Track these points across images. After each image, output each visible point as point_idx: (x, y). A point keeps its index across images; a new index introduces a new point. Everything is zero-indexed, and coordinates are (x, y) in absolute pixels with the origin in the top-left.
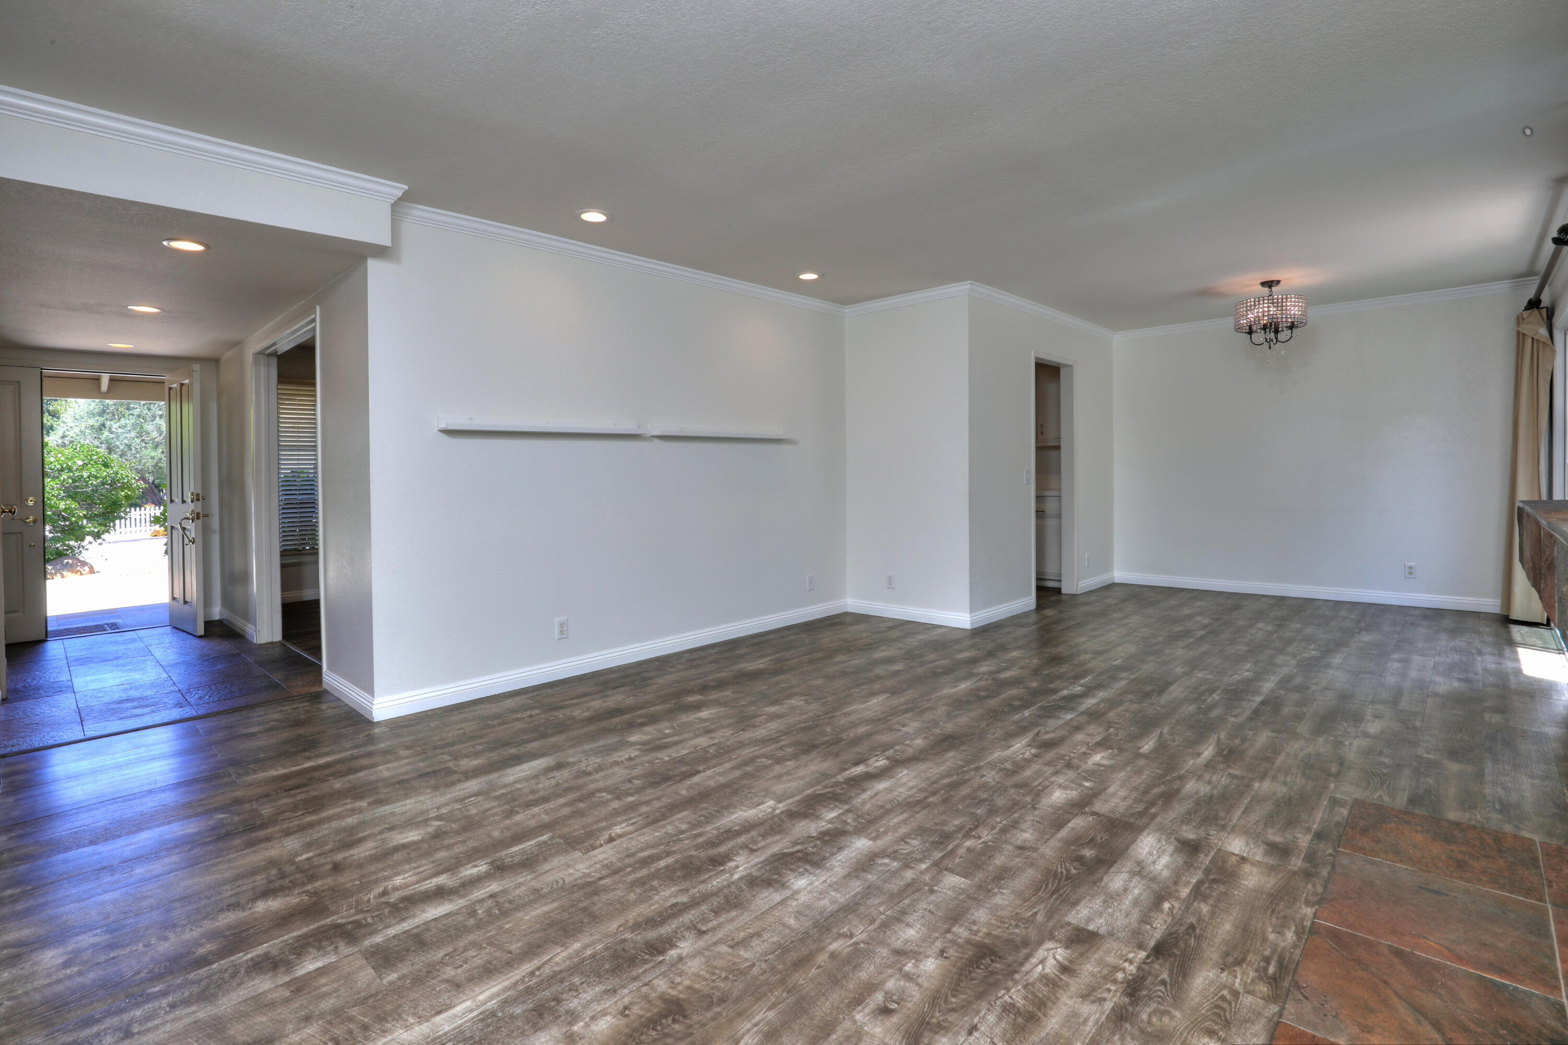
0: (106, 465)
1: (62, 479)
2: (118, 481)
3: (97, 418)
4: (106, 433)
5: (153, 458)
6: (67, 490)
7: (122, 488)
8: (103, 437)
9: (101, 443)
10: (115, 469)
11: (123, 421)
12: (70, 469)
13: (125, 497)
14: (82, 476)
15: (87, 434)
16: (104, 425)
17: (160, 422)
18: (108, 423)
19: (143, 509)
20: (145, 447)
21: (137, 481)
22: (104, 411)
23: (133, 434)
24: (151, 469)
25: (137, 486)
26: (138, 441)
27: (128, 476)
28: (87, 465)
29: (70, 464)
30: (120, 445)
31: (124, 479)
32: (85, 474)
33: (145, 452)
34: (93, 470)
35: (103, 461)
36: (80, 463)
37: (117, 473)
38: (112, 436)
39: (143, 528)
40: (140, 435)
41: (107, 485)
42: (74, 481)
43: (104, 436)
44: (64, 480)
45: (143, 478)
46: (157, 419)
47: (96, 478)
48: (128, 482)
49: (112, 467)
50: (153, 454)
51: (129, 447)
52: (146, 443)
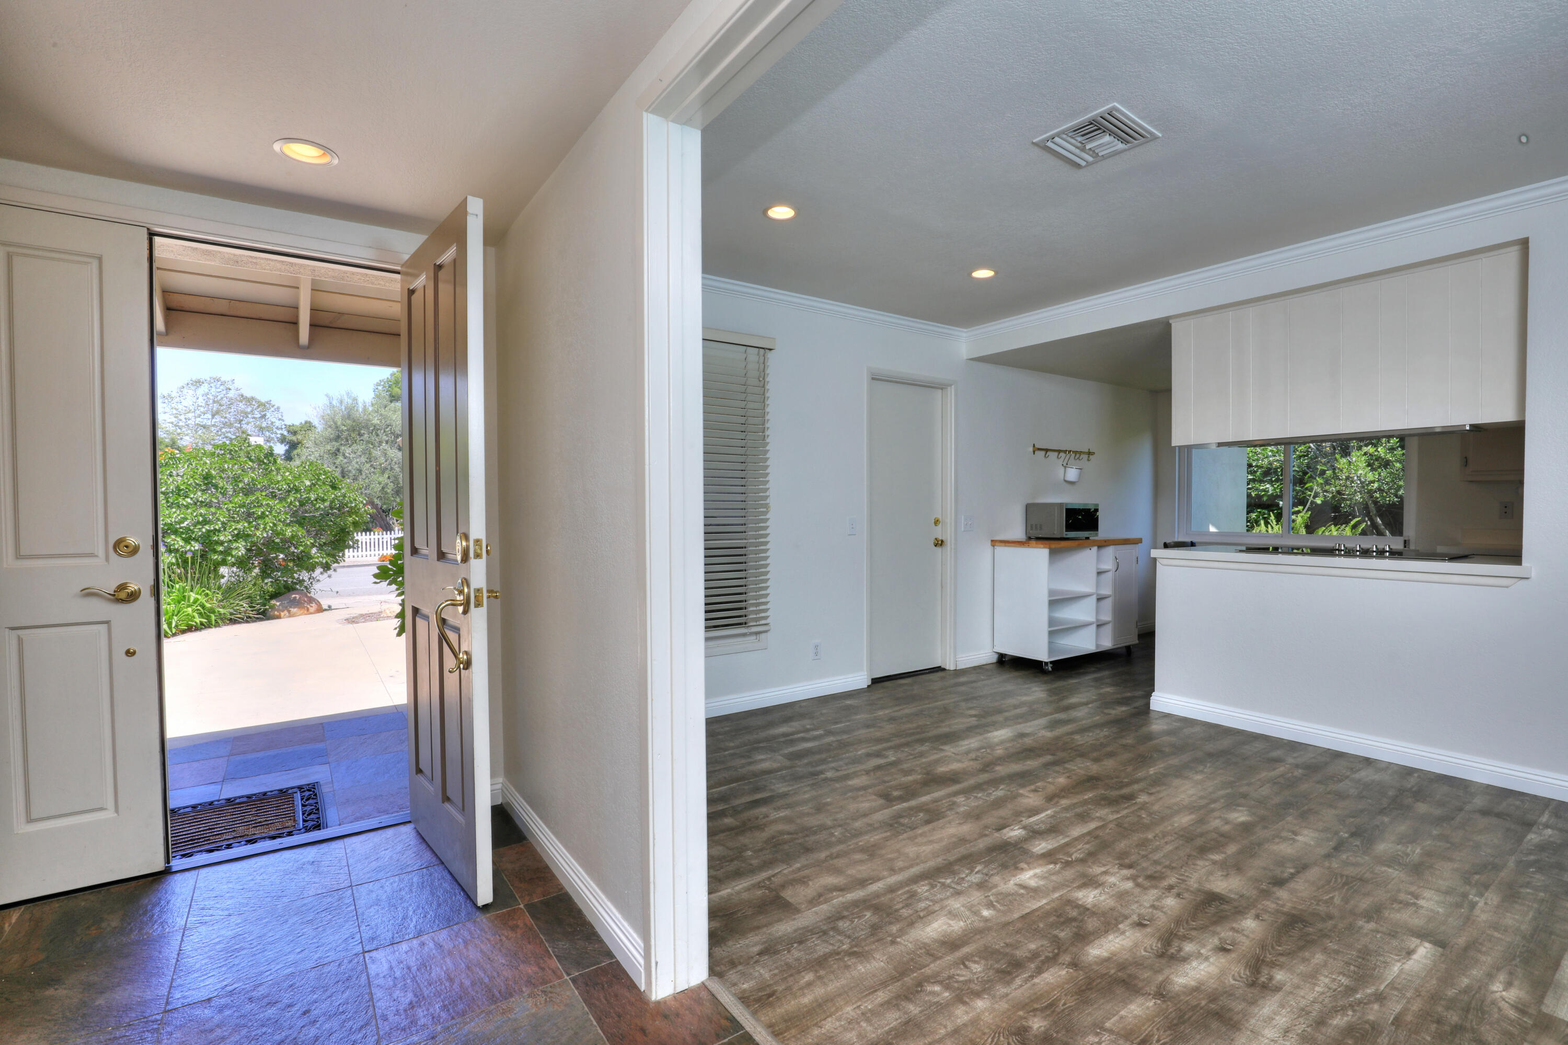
0: (334, 487)
1: (289, 500)
2: (346, 504)
3: (334, 443)
4: (341, 458)
5: (380, 483)
6: (294, 514)
7: (350, 513)
8: (338, 462)
9: (336, 467)
10: (343, 491)
11: (355, 447)
12: (297, 490)
13: (354, 523)
14: (309, 499)
15: (325, 458)
16: (338, 450)
17: (386, 448)
18: (343, 448)
19: (372, 533)
20: (374, 472)
21: (365, 505)
22: (338, 437)
23: (363, 459)
24: (379, 494)
25: (365, 511)
26: (368, 466)
27: (355, 500)
28: (315, 485)
29: (297, 484)
30: (352, 468)
31: (351, 502)
32: (313, 497)
33: (374, 477)
34: (320, 491)
35: (331, 481)
36: (308, 483)
37: (344, 496)
38: (345, 460)
39: (372, 553)
40: (370, 460)
41: (336, 509)
42: (302, 504)
43: (339, 460)
44: (291, 502)
45: (371, 503)
46: (384, 444)
47: (323, 500)
48: (356, 506)
49: (340, 489)
50: (381, 479)
51: (360, 471)
52: (374, 468)
